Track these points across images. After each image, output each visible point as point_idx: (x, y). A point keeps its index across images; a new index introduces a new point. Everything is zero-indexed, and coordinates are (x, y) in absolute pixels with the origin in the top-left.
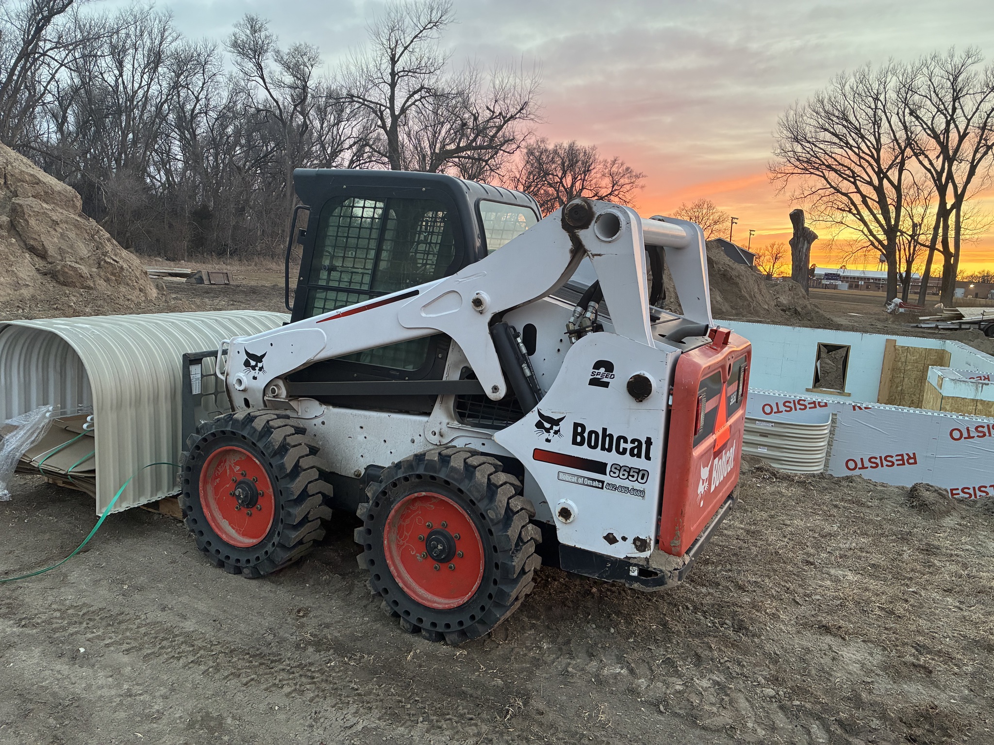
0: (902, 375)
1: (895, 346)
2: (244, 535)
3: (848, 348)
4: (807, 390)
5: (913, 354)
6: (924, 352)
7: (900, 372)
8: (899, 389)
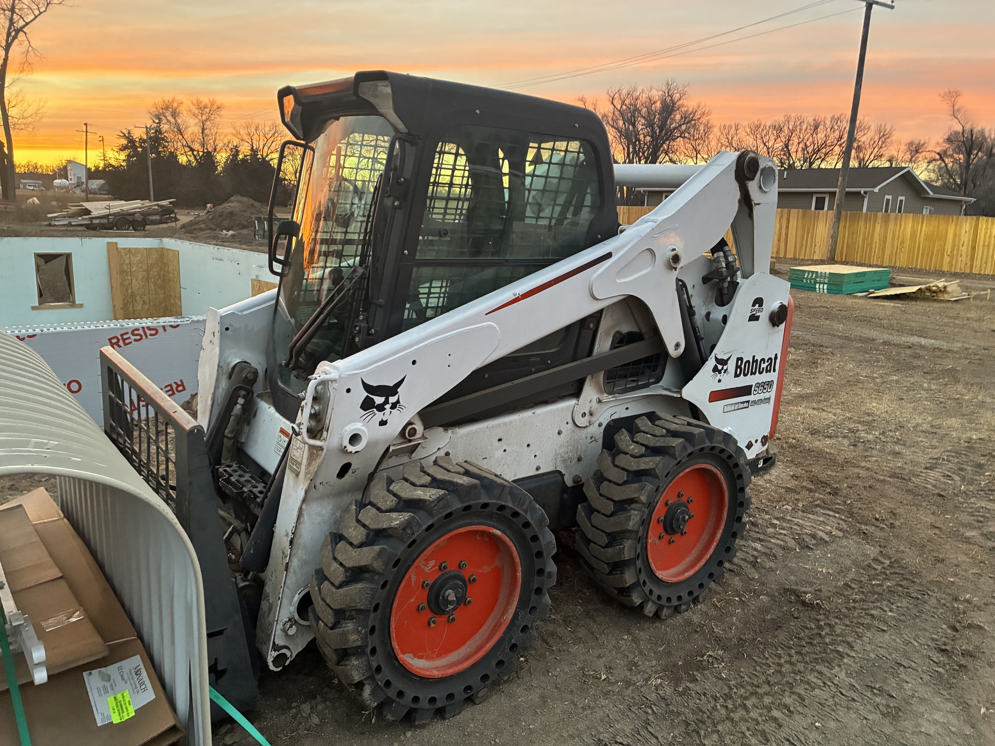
0: (130, 278)
1: (117, 248)
2: (439, 656)
3: (68, 256)
4: (34, 308)
5: (135, 255)
6: (145, 252)
7: (127, 275)
8: (130, 291)
